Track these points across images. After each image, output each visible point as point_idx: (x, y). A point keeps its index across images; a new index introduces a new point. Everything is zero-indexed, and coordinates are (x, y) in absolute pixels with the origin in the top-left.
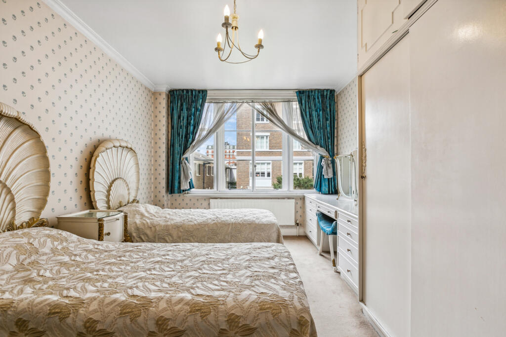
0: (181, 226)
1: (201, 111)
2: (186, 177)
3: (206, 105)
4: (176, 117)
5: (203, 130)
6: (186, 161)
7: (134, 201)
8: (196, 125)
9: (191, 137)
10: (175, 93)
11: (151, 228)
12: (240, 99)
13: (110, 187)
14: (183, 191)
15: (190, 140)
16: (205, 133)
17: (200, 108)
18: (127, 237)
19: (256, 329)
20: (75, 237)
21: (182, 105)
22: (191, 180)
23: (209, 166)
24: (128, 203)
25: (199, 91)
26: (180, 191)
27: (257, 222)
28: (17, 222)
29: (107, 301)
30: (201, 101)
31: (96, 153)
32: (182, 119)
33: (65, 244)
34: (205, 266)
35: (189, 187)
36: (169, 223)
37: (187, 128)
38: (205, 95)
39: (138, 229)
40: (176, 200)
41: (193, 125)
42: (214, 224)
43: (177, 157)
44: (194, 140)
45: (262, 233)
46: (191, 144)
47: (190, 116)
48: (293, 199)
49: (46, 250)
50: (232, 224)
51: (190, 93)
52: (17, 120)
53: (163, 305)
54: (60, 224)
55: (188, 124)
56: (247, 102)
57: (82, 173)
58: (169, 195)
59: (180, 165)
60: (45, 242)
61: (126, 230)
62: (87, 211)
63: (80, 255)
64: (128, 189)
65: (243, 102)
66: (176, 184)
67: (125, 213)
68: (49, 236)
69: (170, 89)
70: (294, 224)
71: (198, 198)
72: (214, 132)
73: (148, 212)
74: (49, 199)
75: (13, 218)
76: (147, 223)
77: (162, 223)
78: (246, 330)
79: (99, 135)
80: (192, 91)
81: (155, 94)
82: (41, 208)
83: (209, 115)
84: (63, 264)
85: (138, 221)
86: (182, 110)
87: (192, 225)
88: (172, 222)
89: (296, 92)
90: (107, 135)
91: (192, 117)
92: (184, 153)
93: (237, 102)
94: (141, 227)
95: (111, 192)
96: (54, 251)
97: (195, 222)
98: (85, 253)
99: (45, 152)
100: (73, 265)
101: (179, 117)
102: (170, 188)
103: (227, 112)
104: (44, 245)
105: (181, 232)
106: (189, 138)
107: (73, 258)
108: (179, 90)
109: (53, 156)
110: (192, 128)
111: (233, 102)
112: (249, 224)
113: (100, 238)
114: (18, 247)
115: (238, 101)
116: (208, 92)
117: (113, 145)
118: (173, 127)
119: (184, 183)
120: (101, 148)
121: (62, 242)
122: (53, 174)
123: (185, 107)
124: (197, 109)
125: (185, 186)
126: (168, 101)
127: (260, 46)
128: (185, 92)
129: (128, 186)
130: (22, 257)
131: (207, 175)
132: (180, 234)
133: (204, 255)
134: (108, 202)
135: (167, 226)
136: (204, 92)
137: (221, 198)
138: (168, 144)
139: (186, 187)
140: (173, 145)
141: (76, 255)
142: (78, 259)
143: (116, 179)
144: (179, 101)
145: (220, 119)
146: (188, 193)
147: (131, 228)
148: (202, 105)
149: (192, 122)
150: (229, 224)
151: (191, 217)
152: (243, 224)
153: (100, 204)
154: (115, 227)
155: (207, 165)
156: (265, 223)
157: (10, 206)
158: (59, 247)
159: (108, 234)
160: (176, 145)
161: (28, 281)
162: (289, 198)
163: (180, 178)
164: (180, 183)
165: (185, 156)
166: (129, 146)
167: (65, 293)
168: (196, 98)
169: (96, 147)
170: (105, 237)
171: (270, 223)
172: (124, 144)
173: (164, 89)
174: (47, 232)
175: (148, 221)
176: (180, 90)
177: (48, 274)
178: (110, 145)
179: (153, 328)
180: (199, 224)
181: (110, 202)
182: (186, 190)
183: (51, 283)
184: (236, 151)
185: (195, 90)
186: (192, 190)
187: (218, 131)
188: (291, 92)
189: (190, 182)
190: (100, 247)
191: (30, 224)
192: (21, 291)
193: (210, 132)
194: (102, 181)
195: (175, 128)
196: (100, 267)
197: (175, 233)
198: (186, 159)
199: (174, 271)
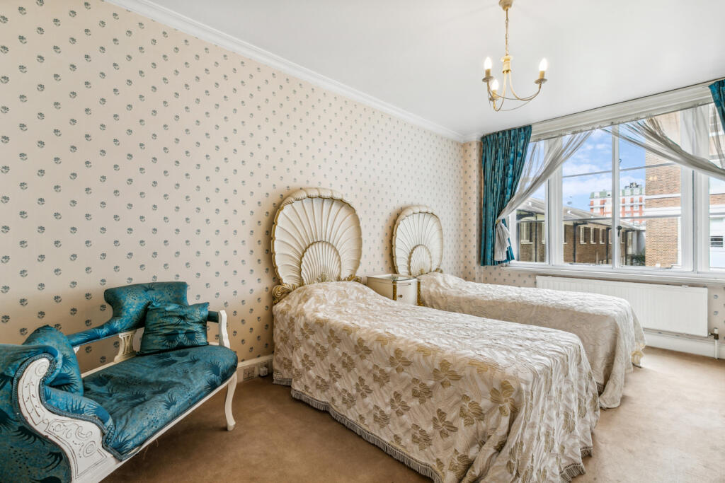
0: (473, 300)
1: (523, 156)
2: (502, 245)
3: (530, 146)
4: (489, 168)
5: (526, 180)
6: (503, 225)
7: (437, 270)
8: (516, 177)
9: (509, 192)
10: (488, 139)
11: (442, 298)
12: (587, 125)
13: (411, 253)
14: (499, 262)
15: (508, 196)
16: (529, 184)
17: (521, 151)
18: (420, 302)
19: (461, 377)
20: (372, 292)
21: (497, 152)
22: (510, 248)
23: (585, 228)
24: (430, 271)
25: (520, 129)
26: (494, 263)
27: (577, 309)
28: (342, 277)
29: (372, 331)
30: (522, 141)
31: (398, 221)
32: (496, 170)
33: (365, 296)
34: (486, 349)
35: (505, 258)
36: (461, 296)
37: (504, 180)
38: (528, 132)
39: (430, 297)
40: (491, 273)
41: (511, 176)
42: (513, 303)
43: (490, 219)
44: (513, 195)
45: (584, 326)
46: (508, 201)
47: (508, 165)
48: (705, 287)
49: (353, 297)
50: (538, 306)
51: (507, 135)
52: (341, 200)
53: (402, 342)
54: (369, 282)
55: (505, 175)
56: (600, 127)
57: (387, 239)
58: (482, 267)
59: (493, 229)
60: (353, 292)
61: (419, 296)
62: (390, 275)
63: (372, 305)
64: (431, 257)
65: (593, 129)
66: (489, 254)
67: (418, 279)
68: (356, 288)
69: (482, 135)
70: (705, 334)
71: (520, 274)
72: (544, 179)
73: (445, 282)
74: (361, 261)
75: (340, 273)
76: (440, 292)
77: (454, 295)
78: (453, 376)
79: (401, 204)
80: (510, 131)
81: (464, 146)
82: (356, 267)
83: (536, 158)
84: (360, 308)
85: (432, 290)
86: (496, 158)
87: (486, 302)
88: (465, 295)
89: (710, 87)
90: (409, 202)
91: (511, 166)
92: (498, 215)
93: (581, 131)
94: (434, 296)
95: (412, 258)
96: (357, 298)
97: (491, 298)
98: (376, 305)
99: (359, 223)
100: (365, 310)
101: (493, 169)
102: (482, 258)
103: (566, 148)
104: (352, 293)
105: (473, 307)
106: (507, 193)
107: (367, 306)
108: (493, 134)
109: (365, 226)
110: (510, 180)
111: (574, 133)
112: (564, 310)
113: (394, 298)
114: (338, 291)
115: (583, 129)
116: (533, 127)
117: (412, 212)
118: (485, 183)
119: (498, 253)
120: (402, 216)
121: (364, 293)
122: (365, 241)
123: (500, 153)
124: (517, 154)
125: (501, 256)
126: (480, 151)
127: (541, 81)
128: (501, 134)
129: (429, 253)
130: (339, 298)
131: (582, 242)
132: (471, 308)
133: (491, 339)
134: (409, 268)
135: (458, 298)
136: (527, 130)
137: (554, 276)
138: (480, 203)
139: (501, 258)
140: (486, 205)
141: (369, 305)
142: (370, 307)
143: (417, 246)
144: (494, 148)
145: (552, 160)
146: (506, 266)
147: (424, 294)
148: (525, 148)
149: (510, 172)
150: (533, 306)
151: (488, 292)
152: (554, 308)
153: (402, 269)
154: (409, 291)
155: (582, 227)
156: (591, 313)
157: (338, 264)
158: (361, 297)
159: (401, 296)
160: (489, 204)
161: (339, 312)
162: (693, 285)
163: (493, 245)
164: (493, 252)
165: (501, 217)
166: (430, 211)
167: (353, 322)
168: (516, 138)
169: (398, 215)
170: (398, 298)
171: (599, 314)
172: (424, 210)
173: (475, 137)
174: (356, 285)
175: (441, 290)
176: (495, 133)
177: (350, 312)
178: (409, 212)
179: (392, 354)
180: (494, 301)
181: (411, 269)
182: (502, 262)
183: (349, 316)
184: (644, 197)
185: (515, 129)
186: (512, 262)
187: (550, 178)
188: (700, 88)
189: (507, 252)
190: (388, 303)
191: (349, 279)
192: (335, 316)
193: (537, 182)
194: (404, 248)
195: (488, 183)
196: (380, 314)
197: (466, 307)
198: (504, 221)
199: (450, 345)
